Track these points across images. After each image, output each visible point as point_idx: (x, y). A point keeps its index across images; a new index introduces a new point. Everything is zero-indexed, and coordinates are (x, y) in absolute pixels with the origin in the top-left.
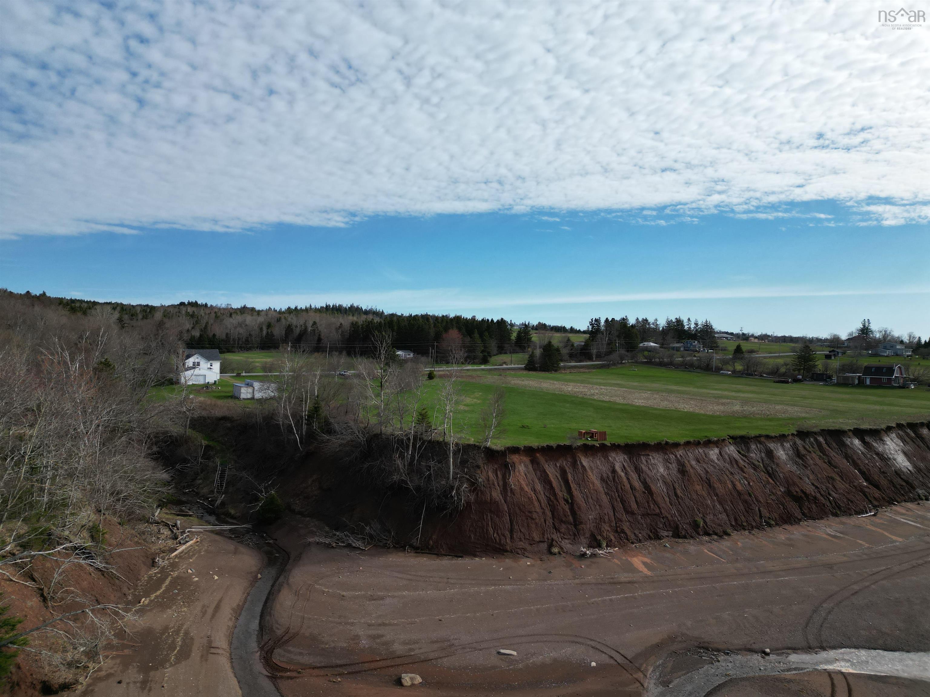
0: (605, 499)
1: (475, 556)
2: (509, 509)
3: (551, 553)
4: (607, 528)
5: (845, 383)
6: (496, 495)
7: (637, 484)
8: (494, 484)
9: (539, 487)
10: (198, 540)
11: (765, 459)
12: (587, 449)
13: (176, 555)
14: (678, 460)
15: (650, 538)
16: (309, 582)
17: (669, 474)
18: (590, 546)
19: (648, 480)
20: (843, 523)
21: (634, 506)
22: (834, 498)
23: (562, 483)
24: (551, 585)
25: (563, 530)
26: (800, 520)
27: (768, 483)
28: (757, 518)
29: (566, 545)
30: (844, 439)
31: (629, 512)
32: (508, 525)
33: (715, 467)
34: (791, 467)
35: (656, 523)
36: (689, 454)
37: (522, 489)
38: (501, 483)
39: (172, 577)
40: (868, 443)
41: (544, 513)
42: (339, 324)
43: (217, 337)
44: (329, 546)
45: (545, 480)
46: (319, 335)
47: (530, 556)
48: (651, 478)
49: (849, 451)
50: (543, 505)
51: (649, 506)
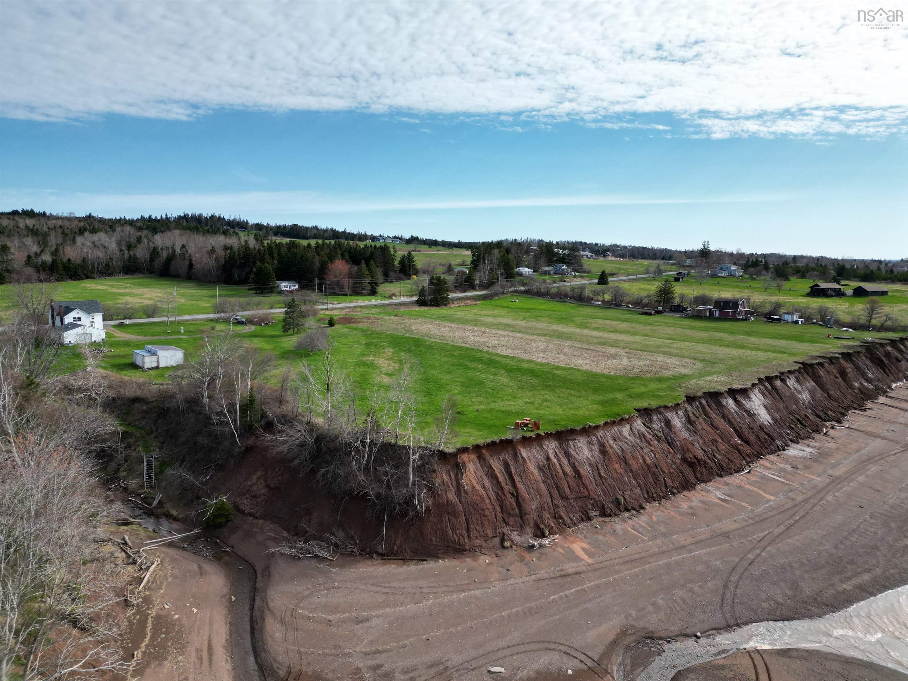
0: (543, 487)
1: (438, 558)
2: (464, 509)
3: (504, 547)
4: (548, 516)
5: (698, 316)
6: (452, 496)
7: (568, 469)
8: (448, 486)
9: (487, 484)
10: (159, 562)
11: (665, 429)
12: (526, 441)
13: (144, 587)
14: (599, 441)
15: (583, 520)
16: (291, 607)
17: (592, 456)
18: (535, 536)
19: (576, 463)
20: (727, 484)
21: (567, 491)
22: (718, 459)
23: (507, 477)
24: (512, 584)
25: (511, 523)
26: (695, 485)
27: (669, 452)
28: (663, 488)
29: (516, 537)
30: (722, 400)
31: (564, 498)
32: (464, 525)
33: (628, 444)
34: (685, 434)
35: (586, 505)
36: (608, 434)
37: (473, 488)
38: (455, 484)
39: (152, 617)
40: (739, 401)
41: (494, 509)
42: (210, 248)
43: (72, 262)
44: (295, 558)
45: (492, 476)
46: (190, 260)
47: (487, 553)
48: (579, 462)
49: (726, 411)
50: (493, 500)
51: (580, 490)
